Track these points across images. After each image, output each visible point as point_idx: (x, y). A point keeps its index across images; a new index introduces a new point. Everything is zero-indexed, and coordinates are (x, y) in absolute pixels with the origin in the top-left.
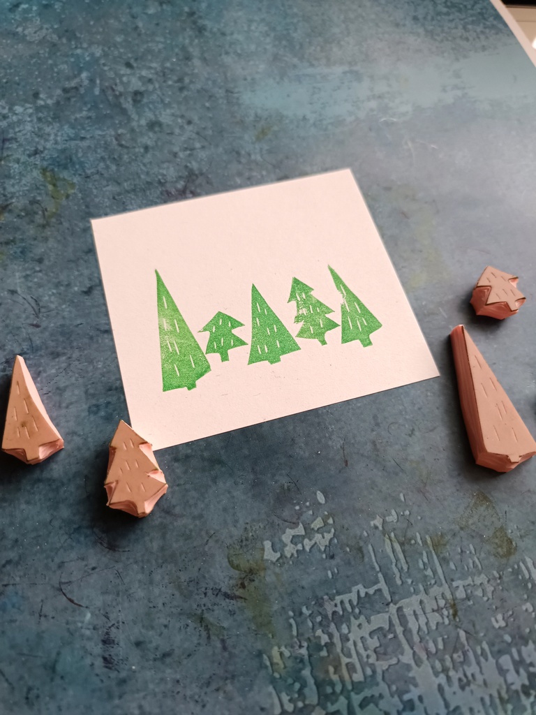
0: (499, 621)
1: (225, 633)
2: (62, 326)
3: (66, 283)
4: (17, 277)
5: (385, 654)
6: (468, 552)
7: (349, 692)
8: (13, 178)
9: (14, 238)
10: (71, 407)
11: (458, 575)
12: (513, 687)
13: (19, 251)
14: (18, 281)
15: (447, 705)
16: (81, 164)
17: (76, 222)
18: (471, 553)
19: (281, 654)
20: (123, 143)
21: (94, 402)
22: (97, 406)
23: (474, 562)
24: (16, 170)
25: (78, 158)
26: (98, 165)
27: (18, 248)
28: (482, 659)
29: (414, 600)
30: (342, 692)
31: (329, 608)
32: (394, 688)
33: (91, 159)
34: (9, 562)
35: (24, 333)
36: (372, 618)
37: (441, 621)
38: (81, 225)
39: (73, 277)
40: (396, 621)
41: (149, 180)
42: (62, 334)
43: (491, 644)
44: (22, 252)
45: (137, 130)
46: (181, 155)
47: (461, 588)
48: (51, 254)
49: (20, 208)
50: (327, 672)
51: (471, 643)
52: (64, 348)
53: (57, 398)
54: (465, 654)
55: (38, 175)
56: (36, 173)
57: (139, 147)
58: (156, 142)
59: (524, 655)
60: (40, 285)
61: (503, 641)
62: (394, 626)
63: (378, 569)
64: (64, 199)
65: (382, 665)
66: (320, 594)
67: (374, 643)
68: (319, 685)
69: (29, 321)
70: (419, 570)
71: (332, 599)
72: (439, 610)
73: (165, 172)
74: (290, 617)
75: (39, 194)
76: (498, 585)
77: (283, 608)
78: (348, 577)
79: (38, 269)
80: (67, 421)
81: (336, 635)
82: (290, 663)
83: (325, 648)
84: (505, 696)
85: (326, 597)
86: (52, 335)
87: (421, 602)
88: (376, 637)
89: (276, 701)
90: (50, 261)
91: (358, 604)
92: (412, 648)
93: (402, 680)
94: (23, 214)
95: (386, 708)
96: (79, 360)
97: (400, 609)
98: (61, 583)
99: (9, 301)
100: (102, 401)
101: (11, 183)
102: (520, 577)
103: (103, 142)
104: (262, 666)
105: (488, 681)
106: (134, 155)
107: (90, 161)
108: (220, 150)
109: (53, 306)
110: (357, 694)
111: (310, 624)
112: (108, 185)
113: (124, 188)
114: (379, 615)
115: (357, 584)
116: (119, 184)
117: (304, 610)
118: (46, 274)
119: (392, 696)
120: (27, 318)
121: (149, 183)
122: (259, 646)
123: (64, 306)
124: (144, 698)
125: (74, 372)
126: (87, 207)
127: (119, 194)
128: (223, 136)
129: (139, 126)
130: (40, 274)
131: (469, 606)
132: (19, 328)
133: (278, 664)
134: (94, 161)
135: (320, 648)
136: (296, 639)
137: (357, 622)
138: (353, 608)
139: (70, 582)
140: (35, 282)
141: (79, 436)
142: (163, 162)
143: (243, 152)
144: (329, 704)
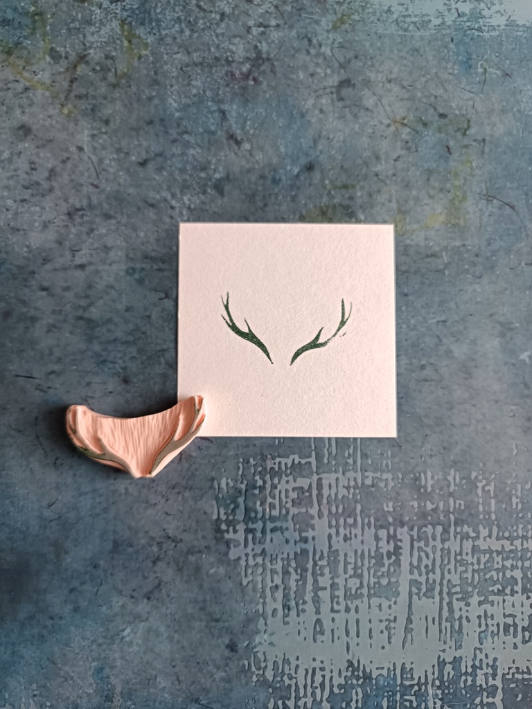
0: (389, 507)
1: (192, 459)
2: (118, 191)
3: (126, 151)
4: (86, 134)
5: (299, 504)
6: (385, 455)
7: (266, 520)
8: (94, 24)
9: (88, 93)
10: (113, 265)
11: (372, 468)
12: (381, 550)
13: (90, 107)
14: (86, 139)
15: (330, 547)
16: (158, 21)
17: (143, 88)
18: (387, 456)
19: (227, 484)
20: (202, 4)
21: (132, 265)
22: (133, 269)
23: (387, 463)
24: (98, 16)
25: (156, 14)
26: (173, 26)
27: (89, 104)
28: (366, 527)
29: (334, 476)
30: (261, 519)
31: (269, 464)
32: (298, 526)
33: (168, 18)
34: (53, 372)
35: (85, 190)
36: (298, 479)
37: (347, 494)
38: (147, 91)
39: (132, 146)
40: (314, 486)
41: (218, 56)
42: (116, 198)
43: (377, 520)
44: (93, 110)
46: (255, 31)
47: (371, 478)
48: (117, 118)
49: (96, 61)
50: (255, 503)
51: (363, 514)
52: (116, 212)
53: (103, 255)
54: (355, 521)
55: (116, 26)
56: (115, 24)
57: (216, 12)
58: (233, 9)
59: (398, 533)
60: (104, 148)
61: (387, 520)
62: (312, 488)
63: (313, 448)
64: (136, 60)
65: (294, 511)
66: (265, 452)
67: (294, 495)
68: (246, 509)
69: (90, 180)
70: (344, 457)
71: (273, 458)
72: (348, 488)
73: (234, 49)
74: (239, 462)
75: (115, 49)
76: (399, 483)
77: (237, 455)
78: (289, 447)
79: (104, 130)
80: (109, 276)
81: (269, 483)
82: (231, 491)
83: (258, 489)
84: (373, 554)
85: (269, 456)
86: (108, 198)
87: (337, 479)
88: (296, 492)
89: (216, 511)
90: (115, 125)
91: (291, 467)
92: (319, 506)
93: (304, 523)
94: (98, 68)
95: (288, 538)
96: (126, 226)
97: (320, 480)
98: (87, 397)
99: (76, 157)
100: (138, 266)
101: (91, 30)
102: (417, 483)
104: (212, 487)
105: (365, 542)
106: (209, 21)
107: (166, 19)
108: (294, 33)
109: (112, 170)
110: (271, 522)
111: (253, 471)
112: (178, 53)
113: (193, 59)
114: (304, 479)
116: (189, 53)
117: (251, 460)
118: (110, 138)
119: (295, 531)
120: (90, 177)
121: (217, 59)
122: (213, 474)
123: (121, 173)
124: (130, 484)
125: (120, 236)
126: (156, 73)
127: (187, 65)
128: (300, 16)
130: (105, 136)
131: (371, 492)
132: (81, 185)
133: (223, 489)
134: (170, 21)
135: (255, 488)
136: (240, 477)
137: (286, 479)
138: (286, 468)
139: (93, 397)
140: (100, 144)
141: (116, 290)
142: (235, 36)
143: (315, 41)
144: (250, 524)
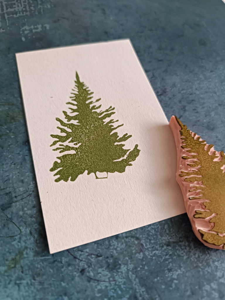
5: (12, 4)
20: (136, 242)
36: (13, 11)
45: (127, 258)
50: (33, 2)
62: (6, 9)
65: (14, 2)
74: (43, 13)
77: (45, 15)
78: (19, 19)
81: (27, 8)
82: (45, 4)
83: (32, 6)
85: (29, 15)
88: (14, 7)
92: (2, 5)
97: (2, 11)
98: (122, 26)
103: (152, 241)
104: (54, 5)
115: (16, 17)
122: (54, 8)
124: (91, 3)
129: (126, 264)
133: (49, 5)
136: (42, 9)
137: (19, 10)
138: (19, 13)
